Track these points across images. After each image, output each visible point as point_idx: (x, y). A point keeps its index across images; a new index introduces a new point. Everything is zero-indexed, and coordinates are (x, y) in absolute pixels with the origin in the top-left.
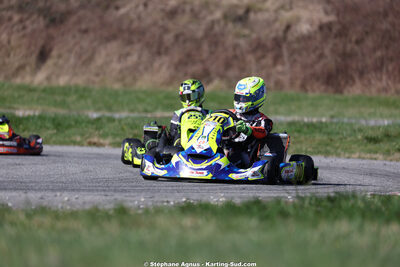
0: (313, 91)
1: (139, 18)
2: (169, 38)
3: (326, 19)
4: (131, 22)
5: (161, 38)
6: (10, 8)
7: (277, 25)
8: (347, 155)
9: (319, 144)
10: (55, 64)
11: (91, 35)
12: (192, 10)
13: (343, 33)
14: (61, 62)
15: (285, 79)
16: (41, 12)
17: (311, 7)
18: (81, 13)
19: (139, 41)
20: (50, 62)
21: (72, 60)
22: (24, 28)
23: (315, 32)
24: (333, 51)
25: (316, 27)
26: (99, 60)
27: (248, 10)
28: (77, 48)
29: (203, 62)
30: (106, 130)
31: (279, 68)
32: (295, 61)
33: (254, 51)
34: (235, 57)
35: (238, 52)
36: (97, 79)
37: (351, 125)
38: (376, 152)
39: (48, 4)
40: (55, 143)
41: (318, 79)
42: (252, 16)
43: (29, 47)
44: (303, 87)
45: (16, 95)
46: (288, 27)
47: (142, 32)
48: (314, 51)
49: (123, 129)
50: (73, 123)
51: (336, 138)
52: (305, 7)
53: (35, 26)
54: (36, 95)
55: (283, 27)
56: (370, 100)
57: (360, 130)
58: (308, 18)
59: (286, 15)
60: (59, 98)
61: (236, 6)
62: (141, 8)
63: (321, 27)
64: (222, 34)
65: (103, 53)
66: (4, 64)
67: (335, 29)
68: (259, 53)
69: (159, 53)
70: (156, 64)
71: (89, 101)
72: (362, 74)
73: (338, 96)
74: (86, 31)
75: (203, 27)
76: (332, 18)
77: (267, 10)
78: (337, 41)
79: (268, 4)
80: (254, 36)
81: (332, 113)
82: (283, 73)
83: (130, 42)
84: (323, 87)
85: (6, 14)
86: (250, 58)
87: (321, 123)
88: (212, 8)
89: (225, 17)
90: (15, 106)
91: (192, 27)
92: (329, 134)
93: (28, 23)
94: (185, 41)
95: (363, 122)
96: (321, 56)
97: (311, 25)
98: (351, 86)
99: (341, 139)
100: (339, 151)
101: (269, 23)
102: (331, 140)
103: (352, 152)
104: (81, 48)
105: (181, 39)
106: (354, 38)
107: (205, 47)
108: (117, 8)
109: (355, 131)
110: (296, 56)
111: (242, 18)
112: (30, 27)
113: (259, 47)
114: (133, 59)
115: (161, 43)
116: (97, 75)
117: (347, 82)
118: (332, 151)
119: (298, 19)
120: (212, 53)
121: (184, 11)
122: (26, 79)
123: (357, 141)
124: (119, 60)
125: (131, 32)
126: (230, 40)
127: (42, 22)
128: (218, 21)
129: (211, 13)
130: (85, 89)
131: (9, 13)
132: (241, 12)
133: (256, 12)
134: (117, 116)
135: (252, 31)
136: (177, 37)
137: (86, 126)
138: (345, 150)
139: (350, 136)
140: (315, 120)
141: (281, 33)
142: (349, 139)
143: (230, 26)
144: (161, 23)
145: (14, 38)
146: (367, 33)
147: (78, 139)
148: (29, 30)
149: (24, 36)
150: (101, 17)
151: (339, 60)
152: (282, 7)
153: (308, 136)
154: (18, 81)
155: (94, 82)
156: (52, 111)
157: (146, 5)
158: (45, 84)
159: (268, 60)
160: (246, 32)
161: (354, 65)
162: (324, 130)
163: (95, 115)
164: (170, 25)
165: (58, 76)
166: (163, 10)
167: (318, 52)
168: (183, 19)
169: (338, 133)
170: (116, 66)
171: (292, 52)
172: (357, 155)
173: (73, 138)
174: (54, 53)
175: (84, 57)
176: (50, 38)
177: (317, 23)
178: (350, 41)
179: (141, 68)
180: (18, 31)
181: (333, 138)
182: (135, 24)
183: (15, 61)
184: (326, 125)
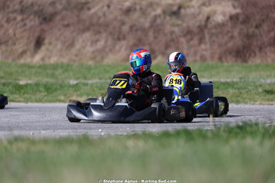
0: (227, 62)
1: (104, 15)
2: (125, 28)
3: (234, 12)
4: (99, 18)
5: (120, 28)
6: (15, 11)
7: (201, 17)
8: (252, 102)
9: (232, 96)
10: (47, 49)
11: (72, 28)
12: (141, 9)
13: (246, 21)
14: (51, 48)
15: (207, 54)
16: (36, 13)
17: (223, 4)
18: (64, 13)
19: (105, 31)
20: (43, 48)
21: (59, 46)
22: (25, 25)
23: (227, 21)
24: (239, 33)
25: (227, 18)
26: (78, 46)
27: (180, 8)
28: (62, 38)
29: (150, 44)
30: (82, 91)
31: (203, 46)
32: (214, 41)
33: (185, 35)
34: (172, 40)
35: (174, 36)
36: (77, 59)
37: (254, 82)
38: (272, 100)
39: (41, 8)
40: (46, 101)
41: (230, 53)
42: (183, 11)
43: (28, 38)
44: (220, 59)
45: (20, 70)
46: (208, 18)
47: (107, 25)
48: (227, 34)
49: (94, 90)
50: (59, 87)
51: (243, 91)
52: (220, 4)
53: (32, 23)
54: (34, 71)
55: (205, 18)
56: (267, 66)
57: (260, 86)
58: (222, 11)
59: (206, 10)
60: (49, 72)
61: (172, 5)
62: (105, 8)
63: (231, 18)
64: (162, 24)
65: (80, 40)
66: (12, 50)
67: (241, 18)
68: (189, 37)
69: (119, 39)
70: (117, 47)
71: (71, 73)
72: (260, 49)
73: (244, 64)
74: (68, 26)
75: (149, 20)
76: (238, 11)
77: (193, 7)
78: (243, 26)
79: (193, 3)
80: (185, 25)
81: (240, 75)
82: (205, 50)
83: (99, 32)
84: (233, 59)
85: (12, 16)
86: (183, 40)
87: (233, 82)
88: (155, 7)
89: (164, 12)
90: (20, 78)
91: (142, 20)
92: (239, 89)
93: (27, 21)
94: (137, 30)
95: (262, 81)
96: (232, 37)
97: (224, 16)
98: (253, 57)
99: (247, 92)
100: (246, 100)
101: (194, 16)
102: (241, 93)
103: (255, 101)
104: (65, 37)
105: (134, 28)
106: (254, 25)
107: (151, 34)
108: (89, 9)
109: (257, 86)
110: (214, 38)
111: (176, 13)
112: (29, 23)
113: (188, 33)
114: (101, 43)
115: (120, 32)
116: (77, 55)
117: (250, 55)
118: (241, 100)
119: (215, 12)
120: (155, 38)
121: (135, 10)
122: (27, 60)
123: (258, 94)
124: (92, 45)
125: (99, 25)
126: (168, 28)
127: (37, 21)
128: (159, 16)
129: (154, 10)
130: (68, 65)
131: (14, 15)
132: (175, 8)
133: (185, 8)
134: (90, 82)
135: (183, 21)
136: (131, 27)
137: (68, 89)
138: (251, 99)
139: (253, 90)
140: (228, 80)
141: (203, 23)
142: (253, 92)
143: (168, 18)
144: (119, 18)
145: (17, 31)
146: (263, 21)
147: (63, 98)
148: (28, 26)
149: (25, 30)
150: (78, 16)
151: (245, 39)
152: (204, 4)
153: (224, 91)
154: (22, 61)
155: (74, 61)
156: (45, 80)
157: (109, 6)
158: (41, 63)
159: (195, 41)
160: (179, 22)
161: (255, 43)
162: (236, 86)
163: (75, 82)
164: (126, 19)
165: (50, 58)
166: (121, 9)
167: (229, 35)
168: (135, 16)
169: (245, 88)
170: (89, 49)
171: (212, 35)
172: (259, 102)
173: (59, 98)
174: (46, 41)
175: (67, 44)
176: (43, 31)
177: (228, 14)
178: (252, 26)
179: (107, 49)
180: (21, 27)
181: (241, 91)
182: (102, 20)
183: (19, 47)
184: (237, 83)
